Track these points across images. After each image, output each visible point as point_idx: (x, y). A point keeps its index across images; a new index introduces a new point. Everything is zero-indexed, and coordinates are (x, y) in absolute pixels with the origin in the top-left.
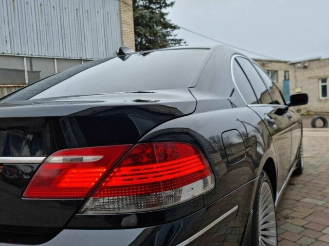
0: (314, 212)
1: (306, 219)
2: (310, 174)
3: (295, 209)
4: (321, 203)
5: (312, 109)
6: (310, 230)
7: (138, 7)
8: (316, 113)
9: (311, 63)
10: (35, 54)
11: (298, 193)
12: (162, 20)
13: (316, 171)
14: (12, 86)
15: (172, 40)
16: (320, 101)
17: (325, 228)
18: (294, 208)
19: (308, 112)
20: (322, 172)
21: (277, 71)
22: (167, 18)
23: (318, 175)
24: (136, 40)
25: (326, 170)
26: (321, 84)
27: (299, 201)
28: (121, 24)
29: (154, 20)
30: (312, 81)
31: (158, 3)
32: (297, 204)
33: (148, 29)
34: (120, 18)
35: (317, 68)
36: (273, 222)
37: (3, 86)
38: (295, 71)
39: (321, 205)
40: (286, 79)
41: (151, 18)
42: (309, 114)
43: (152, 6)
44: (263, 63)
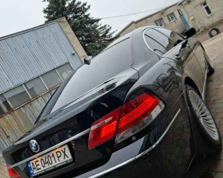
3: (218, 94)
5: (206, 25)
7: (70, 20)
8: (210, 27)
10: (28, 79)
12: (88, 19)
14: (24, 104)
15: (100, 28)
16: (209, 17)
19: (204, 28)
21: (173, 13)
22: (91, 16)
24: (79, 40)
26: (204, 7)
27: (218, 88)
28: (66, 36)
29: (84, 22)
30: (197, 8)
31: (81, 11)
32: (218, 91)
33: (83, 30)
34: (64, 32)
36: (205, 108)
37: (19, 107)
38: (184, 7)
40: (181, 15)
41: (81, 22)
42: (206, 30)
43: (78, 14)
44: (162, 12)
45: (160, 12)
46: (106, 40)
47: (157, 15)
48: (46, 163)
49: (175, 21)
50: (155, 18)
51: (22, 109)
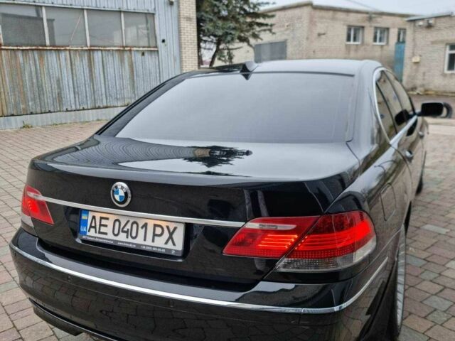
0: (436, 242)
1: (429, 250)
2: (432, 192)
3: (415, 238)
4: (443, 231)
5: (431, 87)
6: (433, 264)
9: (438, 20)
10: (58, 3)
11: (418, 218)
13: (438, 188)
14: (28, 48)
16: (444, 75)
17: (449, 262)
18: (415, 236)
19: (426, 90)
20: (445, 190)
21: (388, 29)
23: (440, 194)
25: (451, 186)
26: (448, 52)
27: (419, 228)
30: (437, 46)
32: (417, 232)
35: (446, 28)
37: (16, 48)
38: (414, 31)
39: (444, 233)
40: (401, 42)
42: (427, 94)
44: (371, 16)
45: (367, 13)
46: (245, 10)
47: (359, 16)
48: (123, 232)
49: (382, 46)
50: (354, 20)
51: (20, 54)
